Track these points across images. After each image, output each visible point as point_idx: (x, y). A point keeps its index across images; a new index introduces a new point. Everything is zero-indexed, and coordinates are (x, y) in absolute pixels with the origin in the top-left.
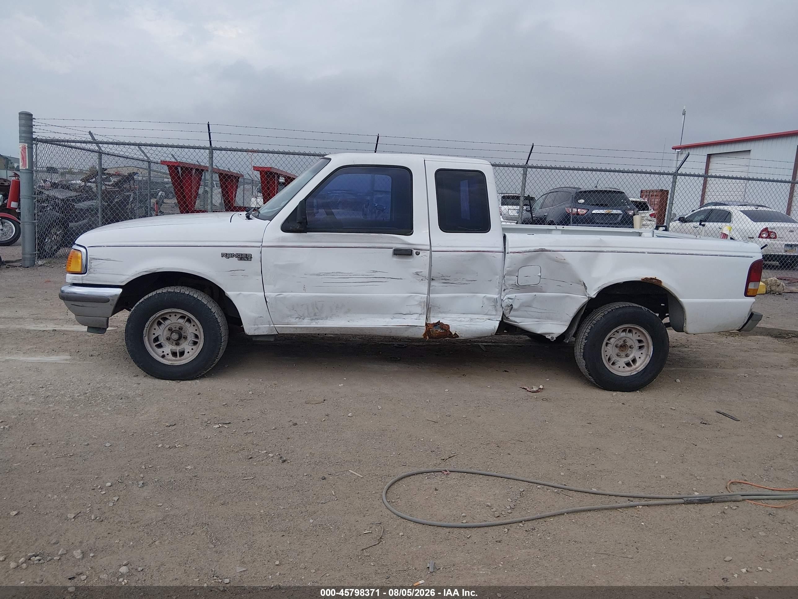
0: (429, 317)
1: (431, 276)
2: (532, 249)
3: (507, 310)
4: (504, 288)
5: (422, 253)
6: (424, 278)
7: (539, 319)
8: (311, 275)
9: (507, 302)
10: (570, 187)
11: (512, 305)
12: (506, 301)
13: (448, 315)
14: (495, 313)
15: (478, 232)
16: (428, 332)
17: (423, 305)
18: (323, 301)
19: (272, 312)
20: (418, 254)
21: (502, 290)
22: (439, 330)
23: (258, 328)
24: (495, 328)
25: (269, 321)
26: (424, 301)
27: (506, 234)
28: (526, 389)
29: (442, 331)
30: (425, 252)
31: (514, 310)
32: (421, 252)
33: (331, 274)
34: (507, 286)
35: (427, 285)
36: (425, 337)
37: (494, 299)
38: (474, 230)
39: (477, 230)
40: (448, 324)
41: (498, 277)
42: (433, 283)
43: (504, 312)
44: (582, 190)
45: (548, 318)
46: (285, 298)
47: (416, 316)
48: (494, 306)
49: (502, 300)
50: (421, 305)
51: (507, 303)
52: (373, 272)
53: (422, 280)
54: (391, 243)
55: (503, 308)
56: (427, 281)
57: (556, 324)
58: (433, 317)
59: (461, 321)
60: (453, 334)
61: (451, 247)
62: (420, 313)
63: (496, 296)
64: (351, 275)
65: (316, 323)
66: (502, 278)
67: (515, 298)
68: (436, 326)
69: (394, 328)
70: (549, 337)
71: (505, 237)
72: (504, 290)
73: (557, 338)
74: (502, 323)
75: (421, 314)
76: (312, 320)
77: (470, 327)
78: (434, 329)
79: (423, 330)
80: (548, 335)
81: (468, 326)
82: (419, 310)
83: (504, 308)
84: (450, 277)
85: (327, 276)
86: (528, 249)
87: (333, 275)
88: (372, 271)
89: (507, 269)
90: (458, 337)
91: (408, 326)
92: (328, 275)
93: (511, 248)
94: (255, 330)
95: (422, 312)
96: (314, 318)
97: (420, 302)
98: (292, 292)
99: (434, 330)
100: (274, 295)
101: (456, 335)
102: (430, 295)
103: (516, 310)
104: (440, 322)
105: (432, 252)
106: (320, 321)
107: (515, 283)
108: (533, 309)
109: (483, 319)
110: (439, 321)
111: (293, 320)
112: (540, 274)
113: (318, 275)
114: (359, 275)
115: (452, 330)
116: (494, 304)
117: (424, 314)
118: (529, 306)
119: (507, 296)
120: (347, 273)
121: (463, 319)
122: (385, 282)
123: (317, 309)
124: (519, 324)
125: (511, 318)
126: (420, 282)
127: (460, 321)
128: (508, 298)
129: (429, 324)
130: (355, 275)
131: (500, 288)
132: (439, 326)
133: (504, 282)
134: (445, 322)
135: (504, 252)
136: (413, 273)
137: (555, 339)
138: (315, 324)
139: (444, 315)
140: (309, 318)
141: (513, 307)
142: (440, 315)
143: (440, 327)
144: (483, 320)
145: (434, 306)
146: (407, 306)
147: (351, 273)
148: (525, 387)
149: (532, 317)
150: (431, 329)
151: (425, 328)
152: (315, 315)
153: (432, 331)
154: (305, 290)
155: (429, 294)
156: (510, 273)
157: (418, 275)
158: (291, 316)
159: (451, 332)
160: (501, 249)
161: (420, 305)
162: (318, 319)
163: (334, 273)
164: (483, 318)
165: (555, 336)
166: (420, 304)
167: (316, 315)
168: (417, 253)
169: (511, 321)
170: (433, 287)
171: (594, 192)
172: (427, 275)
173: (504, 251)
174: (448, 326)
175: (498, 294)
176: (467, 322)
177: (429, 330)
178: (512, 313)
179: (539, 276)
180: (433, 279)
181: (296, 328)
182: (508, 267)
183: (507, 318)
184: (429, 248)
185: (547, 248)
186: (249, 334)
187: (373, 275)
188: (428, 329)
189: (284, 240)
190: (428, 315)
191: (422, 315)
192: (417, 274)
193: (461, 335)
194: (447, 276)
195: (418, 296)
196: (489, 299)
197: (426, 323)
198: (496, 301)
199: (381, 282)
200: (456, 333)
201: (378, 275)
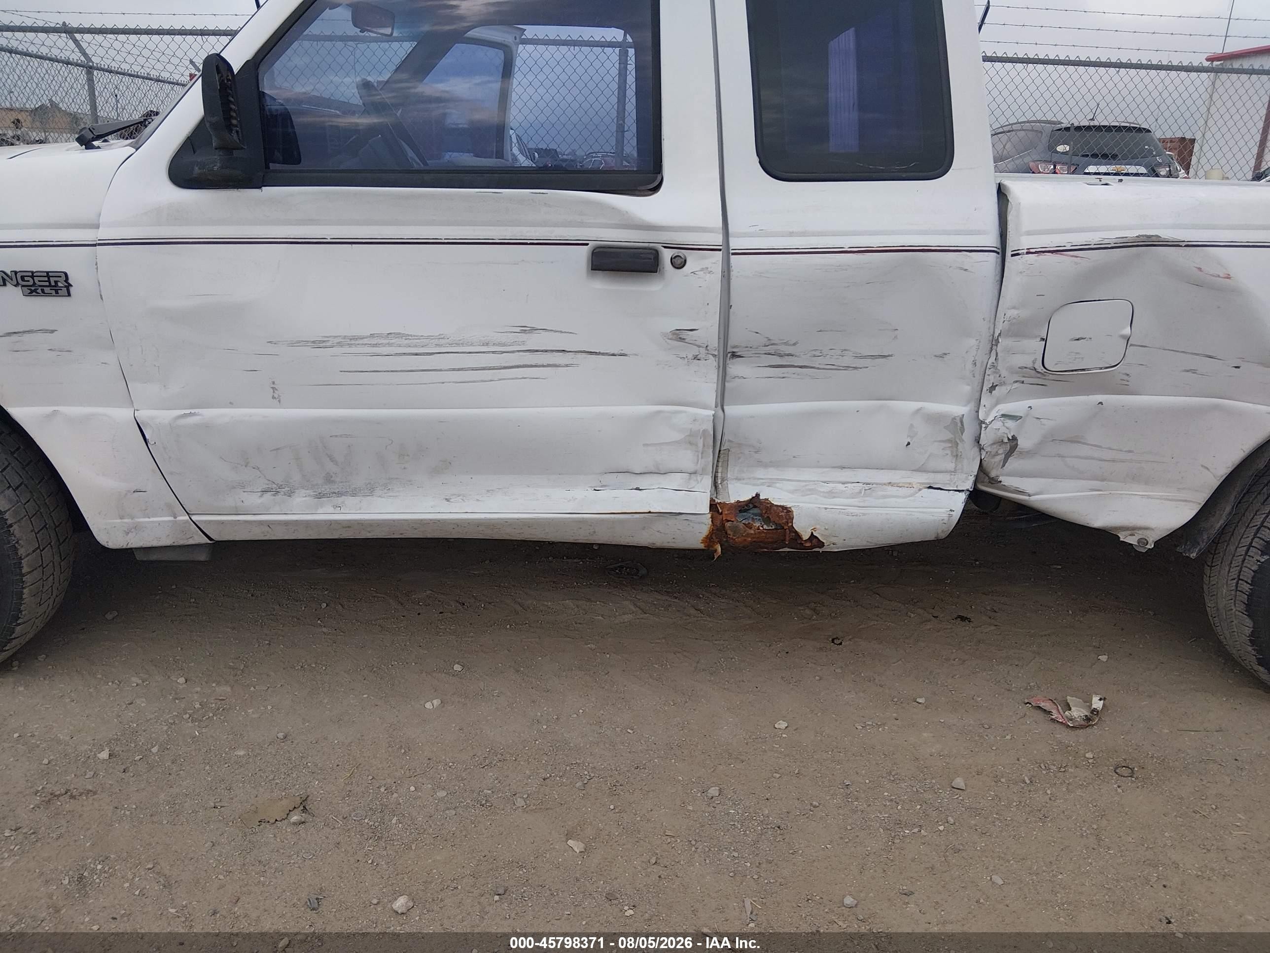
0: (723, 480)
1: (731, 343)
2: (1111, 236)
3: (997, 454)
4: (990, 380)
5: (693, 261)
6: (703, 350)
7: (1103, 480)
8: (293, 344)
9: (996, 429)
10: (1039, 121)
11: (1014, 438)
12: (998, 424)
13: (790, 473)
14: (951, 466)
15: (901, 175)
16: (718, 531)
17: (701, 445)
18: (347, 436)
19: (171, 473)
20: (679, 264)
21: (985, 389)
22: (757, 524)
23: (137, 527)
24: (950, 516)
25: (169, 506)
26: (704, 431)
27: (1007, 183)
28: (1049, 713)
29: (765, 527)
30: (705, 258)
31: (1021, 453)
32: (690, 256)
33: (365, 341)
34: (1004, 373)
35: (713, 376)
36: (708, 546)
37: (954, 418)
38: (889, 171)
39: (900, 171)
40: (788, 505)
41: (972, 342)
42: (736, 368)
43: (984, 463)
44: (1064, 126)
45: (1135, 478)
46: (207, 427)
47: (676, 480)
48: (949, 441)
49: (982, 422)
50: (696, 445)
51: (1000, 433)
52: (523, 332)
53: (696, 358)
54: (581, 225)
55: (981, 449)
56: (712, 362)
57: (1160, 498)
58: (738, 479)
59: (831, 494)
60: (806, 537)
61: (803, 234)
62: (692, 470)
63: (960, 410)
64: (442, 342)
65: (335, 507)
66: (989, 346)
67: (1027, 415)
68: (746, 511)
69: (603, 520)
70: (1132, 540)
71: (1002, 193)
72: (993, 388)
73: (1157, 543)
74: (975, 496)
75: (695, 473)
76: (320, 496)
77: (864, 514)
78: (740, 522)
79: (704, 527)
80: (1129, 532)
82: (687, 458)
83: (988, 449)
84: (794, 344)
85: (353, 350)
86: (1093, 238)
87: (375, 345)
88: (518, 330)
89: (1009, 310)
90: (821, 544)
91: (650, 512)
92: (356, 345)
93: (1029, 233)
94: (127, 533)
95: (699, 467)
96: (327, 489)
97: (692, 434)
98: (231, 404)
99: (741, 526)
100: (166, 416)
101: (814, 541)
102: (725, 407)
103: (1028, 454)
104: (761, 498)
105: (732, 257)
106: (350, 501)
107: (1034, 362)
108: (1084, 450)
109: (910, 486)
110: (758, 495)
111: (253, 500)
112: (1127, 331)
113: (319, 344)
114: (472, 345)
115: (803, 526)
116: (949, 436)
117: (703, 472)
118: (1075, 440)
119: (1000, 407)
120: (428, 337)
121: (841, 487)
122: (567, 366)
123: (332, 459)
124: (1032, 498)
125: (1006, 481)
126: (688, 364)
127: (830, 492)
128: (1003, 416)
129: (723, 505)
130: (458, 345)
131: (979, 377)
132: (756, 511)
133: (992, 359)
134: (776, 496)
135: (1002, 251)
136: (664, 335)
137: (1151, 546)
138: (331, 510)
139: (772, 473)
140: (311, 492)
141: (1017, 445)
142: (760, 473)
143: (761, 515)
144: (912, 491)
145: (740, 445)
146: (645, 445)
147: (441, 337)
148: (1042, 705)
149: (1080, 475)
150: (728, 524)
151: (707, 520)
152: (329, 479)
153: (735, 529)
154: (277, 399)
155: (721, 402)
156: (1018, 330)
157: (682, 340)
158: (242, 486)
159: (796, 532)
160: (991, 239)
161: (690, 443)
162: (339, 494)
163: (380, 336)
164: (909, 480)
165: (1152, 538)
166: (690, 441)
167: (333, 482)
168: (678, 261)
169: (1005, 488)
170: (736, 379)
171: (1089, 128)
172: (714, 341)
173: (999, 246)
174: (787, 511)
175: (969, 402)
176: (853, 496)
177: (723, 526)
178: (1014, 463)
179: (1123, 337)
180: (734, 355)
181: (269, 524)
182: (1014, 308)
183: (994, 482)
184: (717, 239)
185: (1166, 234)
186: (112, 545)
187: (523, 343)
188: (718, 523)
189: (177, 215)
190: (719, 475)
191: (699, 478)
192: (678, 335)
193: (833, 540)
194: (786, 344)
195: (685, 412)
196: (934, 419)
197: (712, 500)
198: (958, 424)
199: (549, 366)
200: (815, 534)
201: (534, 341)
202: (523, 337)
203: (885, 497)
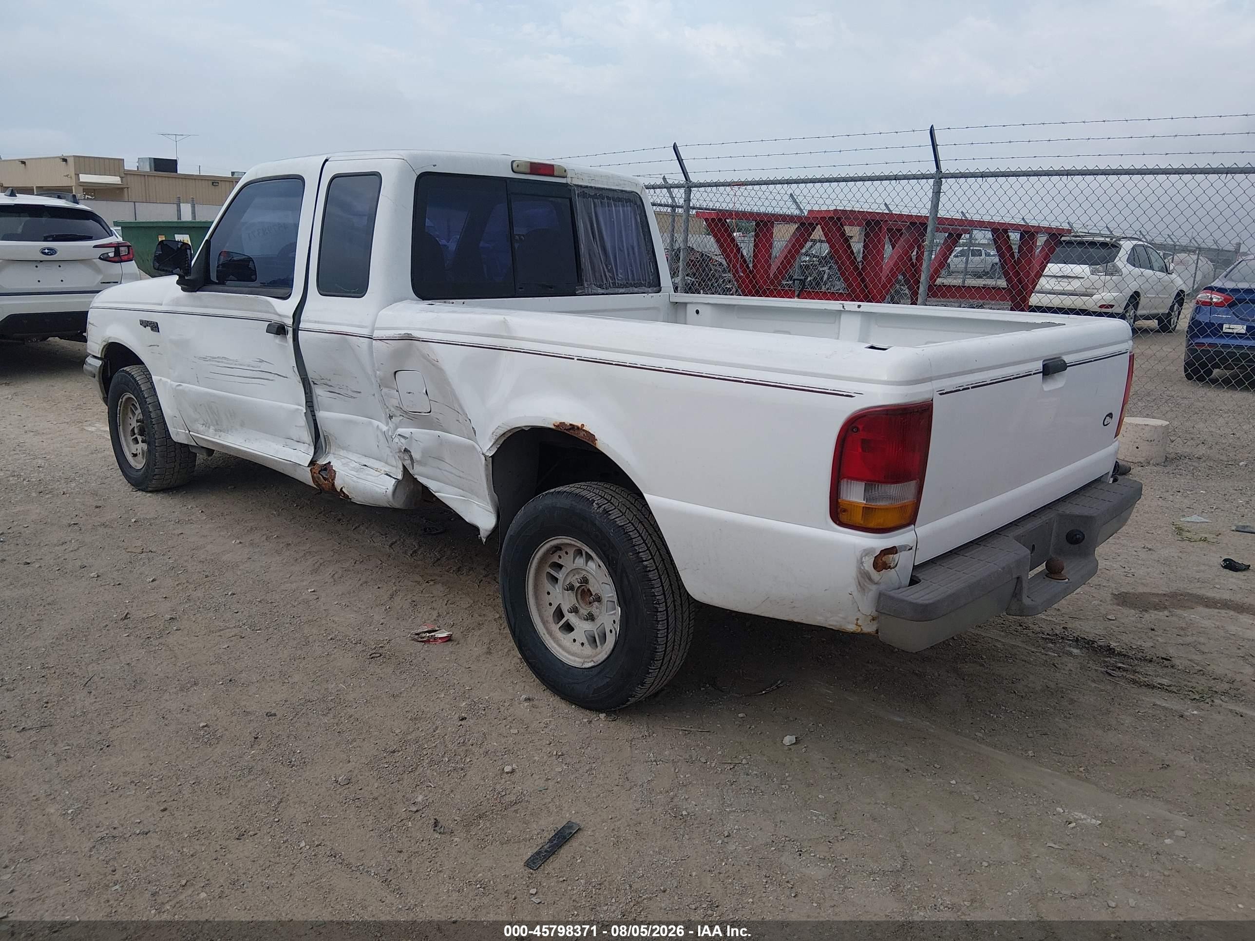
0: (327, 453)
1: (309, 376)
2: (398, 333)
3: (406, 459)
4: (388, 412)
7: (462, 490)
8: (199, 358)
9: (397, 443)
11: (409, 451)
12: (397, 440)
13: (342, 453)
15: (353, 295)
16: (313, 477)
18: (215, 402)
19: (181, 410)
21: (388, 416)
22: (325, 479)
23: (178, 433)
24: (386, 491)
25: (183, 425)
31: (416, 461)
34: (392, 409)
38: (350, 292)
39: (353, 292)
40: (336, 469)
41: (375, 388)
42: (317, 391)
43: (403, 464)
45: (473, 492)
46: (184, 391)
47: (305, 447)
49: (391, 437)
51: (399, 445)
52: (260, 362)
57: (483, 508)
59: (351, 468)
60: (339, 490)
62: (308, 442)
63: (385, 428)
64: (236, 363)
65: (219, 437)
68: (325, 471)
69: (282, 462)
72: (390, 417)
75: (309, 445)
76: (216, 430)
77: (357, 482)
78: (321, 475)
79: (309, 474)
81: (355, 479)
82: (307, 437)
83: (398, 455)
85: (211, 363)
87: (218, 362)
88: (258, 360)
90: (348, 497)
92: (215, 361)
93: (376, 329)
94: (176, 435)
95: (310, 441)
96: (217, 427)
98: (189, 383)
99: (321, 478)
101: (344, 494)
103: (420, 463)
104: (331, 464)
107: (399, 404)
109: (380, 471)
110: (328, 463)
111: (201, 428)
112: (425, 391)
113: (205, 359)
114: (244, 365)
115: (338, 483)
117: (311, 445)
120: (233, 360)
122: (272, 380)
128: (399, 435)
129: (315, 464)
130: (241, 365)
131: (384, 411)
132: (327, 471)
134: (334, 464)
139: (337, 452)
140: (214, 428)
141: (412, 455)
143: (327, 474)
144: (378, 474)
147: (236, 361)
149: (452, 484)
150: (316, 475)
151: (310, 471)
153: (319, 478)
154: (198, 382)
156: (385, 383)
159: (335, 486)
163: (220, 357)
164: (383, 469)
167: (218, 424)
170: (319, 397)
174: (335, 473)
175: (387, 425)
176: (356, 470)
178: (417, 468)
179: (425, 394)
180: (314, 383)
181: (206, 440)
184: (292, 322)
185: (415, 334)
187: (260, 367)
188: (313, 472)
191: (310, 449)
193: (352, 495)
194: (327, 380)
197: (311, 461)
199: (267, 379)
200: (343, 490)
201: (264, 367)
202: (260, 364)
203: (368, 474)
